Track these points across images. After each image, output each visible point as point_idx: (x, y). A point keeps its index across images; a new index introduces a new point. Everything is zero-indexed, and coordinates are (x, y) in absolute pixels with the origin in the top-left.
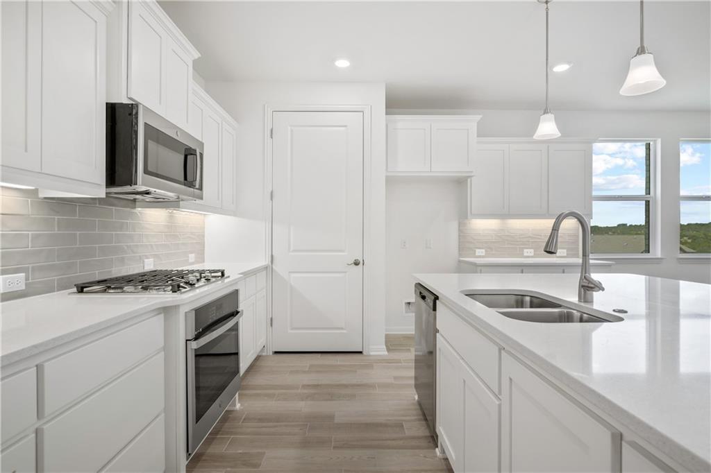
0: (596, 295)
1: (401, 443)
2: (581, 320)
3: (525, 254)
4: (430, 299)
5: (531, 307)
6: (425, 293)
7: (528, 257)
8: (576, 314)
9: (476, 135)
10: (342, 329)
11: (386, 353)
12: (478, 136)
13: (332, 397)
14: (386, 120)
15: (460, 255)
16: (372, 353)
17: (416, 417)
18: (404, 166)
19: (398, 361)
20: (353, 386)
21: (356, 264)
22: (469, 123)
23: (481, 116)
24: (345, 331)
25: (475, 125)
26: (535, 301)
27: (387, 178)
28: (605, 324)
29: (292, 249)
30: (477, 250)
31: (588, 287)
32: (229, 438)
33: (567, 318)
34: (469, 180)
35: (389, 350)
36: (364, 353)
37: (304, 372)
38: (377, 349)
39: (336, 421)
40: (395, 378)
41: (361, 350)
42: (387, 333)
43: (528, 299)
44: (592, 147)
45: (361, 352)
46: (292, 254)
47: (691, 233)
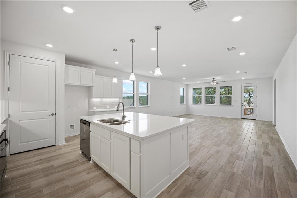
0: (125, 118)
1: (79, 164)
2: (123, 123)
3: (107, 108)
4: (87, 124)
5: (113, 122)
6: (85, 122)
7: (108, 108)
8: (122, 122)
9: (95, 74)
10: (47, 139)
11: (65, 143)
12: (95, 75)
13: (49, 161)
14: (65, 66)
15: (89, 109)
16: (59, 145)
17: (82, 157)
18: (71, 82)
19: (71, 145)
20: (57, 156)
21: (53, 115)
22: (93, 71)
23: (96, 70)
24: (48, 139)
25: (94, 72)
26: (114, 121)
27: (65, 85)
28: (127, 124)
29: (21, 111)
30: (94, 107)
31: (124, 117)
32: (9, 187)
33: (120, 123)
34: (92, 87)
35: (66, 142)
36: (56, 145)
37: (32, 157)
38: (62, 142)
39: (55, 166)
40: (71, 149)
41: (55, 144)
42: (65, 137)
43: (112, 120)
44: (122, 81)
45: (55, 145)
46: (21, 113)
47: (142, 98)
